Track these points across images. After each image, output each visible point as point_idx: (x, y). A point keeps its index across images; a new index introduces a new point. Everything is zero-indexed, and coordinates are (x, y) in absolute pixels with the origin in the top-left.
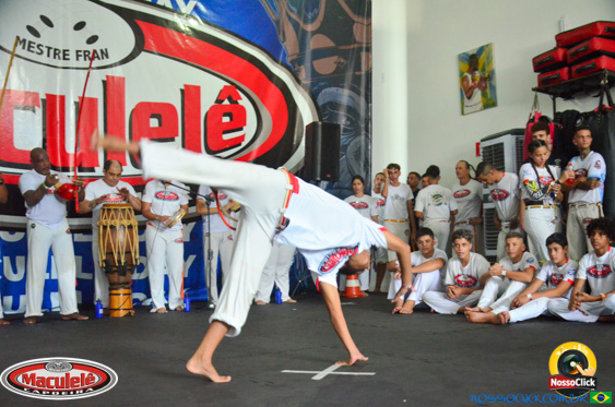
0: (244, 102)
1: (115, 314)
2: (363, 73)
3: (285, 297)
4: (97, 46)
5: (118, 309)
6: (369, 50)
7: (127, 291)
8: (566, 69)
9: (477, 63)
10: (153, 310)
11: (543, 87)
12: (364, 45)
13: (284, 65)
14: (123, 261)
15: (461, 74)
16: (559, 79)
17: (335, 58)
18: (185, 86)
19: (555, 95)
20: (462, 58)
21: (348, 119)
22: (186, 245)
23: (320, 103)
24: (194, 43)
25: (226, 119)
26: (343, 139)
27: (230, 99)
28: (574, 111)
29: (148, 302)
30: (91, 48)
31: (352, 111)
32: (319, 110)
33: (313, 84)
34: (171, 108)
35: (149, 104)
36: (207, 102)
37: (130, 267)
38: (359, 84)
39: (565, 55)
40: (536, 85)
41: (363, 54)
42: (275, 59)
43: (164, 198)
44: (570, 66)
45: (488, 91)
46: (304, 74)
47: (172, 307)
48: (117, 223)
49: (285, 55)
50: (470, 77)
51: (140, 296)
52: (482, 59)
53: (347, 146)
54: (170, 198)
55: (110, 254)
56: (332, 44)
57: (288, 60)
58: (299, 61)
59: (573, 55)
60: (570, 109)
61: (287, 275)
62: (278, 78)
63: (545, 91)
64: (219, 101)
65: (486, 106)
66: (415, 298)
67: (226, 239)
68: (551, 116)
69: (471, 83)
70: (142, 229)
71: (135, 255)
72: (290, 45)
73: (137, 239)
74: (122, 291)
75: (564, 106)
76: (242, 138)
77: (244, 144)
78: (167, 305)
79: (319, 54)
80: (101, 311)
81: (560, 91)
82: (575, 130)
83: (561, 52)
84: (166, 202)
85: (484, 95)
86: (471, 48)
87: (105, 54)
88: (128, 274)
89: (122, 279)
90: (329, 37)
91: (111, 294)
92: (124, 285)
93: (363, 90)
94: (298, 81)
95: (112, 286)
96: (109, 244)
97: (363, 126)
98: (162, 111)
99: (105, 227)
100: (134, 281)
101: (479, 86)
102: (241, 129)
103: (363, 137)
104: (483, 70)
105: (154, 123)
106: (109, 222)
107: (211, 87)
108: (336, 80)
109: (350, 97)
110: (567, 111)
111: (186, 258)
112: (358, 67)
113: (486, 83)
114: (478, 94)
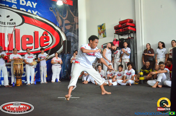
0: (49, 35)
1: (18, 85)
2: (76, 29)
3: (58, 80)
4: (13, 21)
5: (18, 84)
6: (78, 24)
7: (20, 80)
8: (121, 29)
9: (102, 27)
10: (27, 84)
11: (116, 33)
12: (77, 23)
13: (58, 27)
14: (19, 73)
15: (98, 30)
16: (120, 31)
17: (70, 26)
18: (35, 31)
19: (119, 35)
20: (98, 26)
21: (73, 39)
22: (35, 68)
23: (67, 36)
24: (37, 21)
25: (45, 39)
26: (72, 44)
27: (46, 35)
28: (123, 39)
29: (26, 82)
30: (11, 22)
31: (74, 38)
32: (67, 37)
33: (65, 31)
34: (31, 36)
35: (26, 35)
36: (40, 35)
37: (21, 74)
38: (75, 32)
39: (121, 26)
40: (115, 32)
41: (76, 25)
42: (56, 25)
43: (29, 58)
44: (122, 29)
45: (104, 34)
46: (63, 29)
47: (32, 83)
48: (18, 64)
49: (58, 25)
50: (100, 30)
51: (24, 81)
52: (103, 27)
53: (72, 46)
54: (31, 58)
55: (16, 71)
56: (70, 22)
57: (59, 26)
58: (62, 26)
59: (123, 26)
60: (122, 38)
61: (59, 75)
62: (57, 30)
63: (117, 34)
64: (43, 35)
65: (104, 37)
66: (88, 80)
67: (45, 67)
68: (118, 39)
69: (100, 32)
70: (24, 65)
71: (23, 71)
72: (60, 22)
73: (23, 68)
74: (19, 80)
75: (121, 37)
76: (49, 44)
77: (49, 45)
78: (30, 83)
79: (66, 24)
80: (14, 85)
81: (120, 34)
82: (123, 42)
83: (120, 25)
84: (30, 59)
85: (103, 35)
86: (101, 24)
87: (15, 23)
88: (21, 76)
89: (19, 77)
90: (69, 21)
91: (16, 81)
92: (20, 78)
93: (76, 33)
94: (62, 31)
95: (17, 79)
96: (16, 69)
97: (76, 41)
98: (29, 37)
99: (15, 65)
100: (22, 77)
101: (102, 33)
102: (48, 42)
103: (76, 44)
104: (103, 29)
105: (27, 40)
106: (16, 64)
107: (41, 32)
108: (70, 30)
109: (73, 34)
110: (122, 39)
111: (35, 72)
112: (75, 28)
113: (104, 32)
114: (102, 34)
